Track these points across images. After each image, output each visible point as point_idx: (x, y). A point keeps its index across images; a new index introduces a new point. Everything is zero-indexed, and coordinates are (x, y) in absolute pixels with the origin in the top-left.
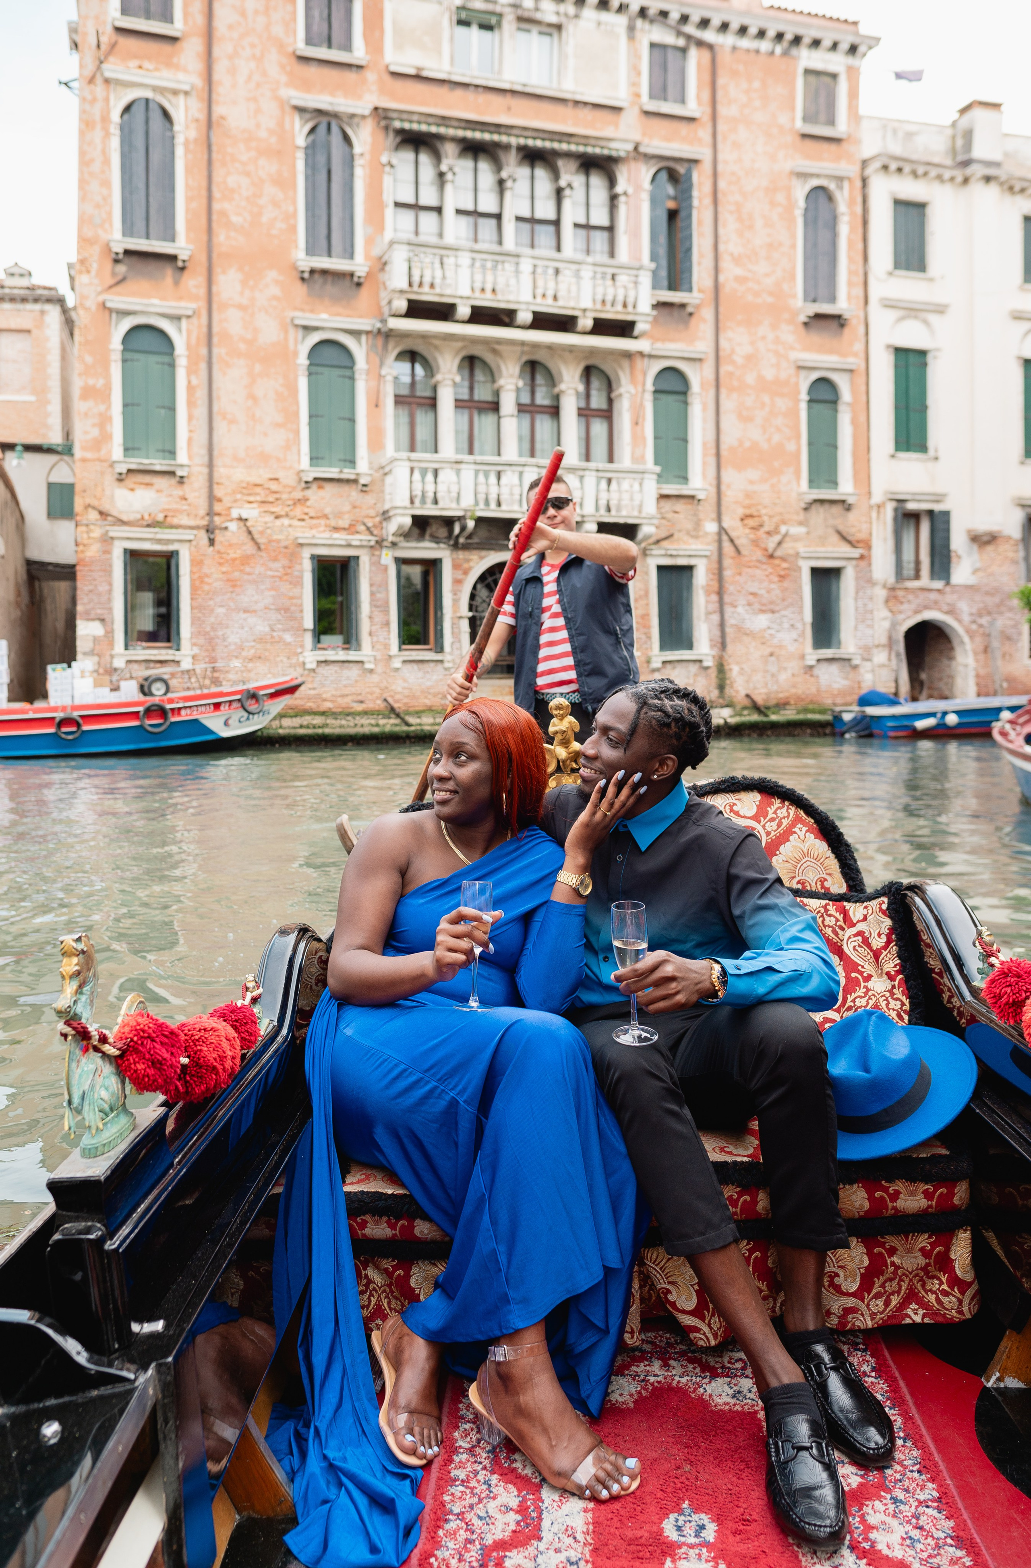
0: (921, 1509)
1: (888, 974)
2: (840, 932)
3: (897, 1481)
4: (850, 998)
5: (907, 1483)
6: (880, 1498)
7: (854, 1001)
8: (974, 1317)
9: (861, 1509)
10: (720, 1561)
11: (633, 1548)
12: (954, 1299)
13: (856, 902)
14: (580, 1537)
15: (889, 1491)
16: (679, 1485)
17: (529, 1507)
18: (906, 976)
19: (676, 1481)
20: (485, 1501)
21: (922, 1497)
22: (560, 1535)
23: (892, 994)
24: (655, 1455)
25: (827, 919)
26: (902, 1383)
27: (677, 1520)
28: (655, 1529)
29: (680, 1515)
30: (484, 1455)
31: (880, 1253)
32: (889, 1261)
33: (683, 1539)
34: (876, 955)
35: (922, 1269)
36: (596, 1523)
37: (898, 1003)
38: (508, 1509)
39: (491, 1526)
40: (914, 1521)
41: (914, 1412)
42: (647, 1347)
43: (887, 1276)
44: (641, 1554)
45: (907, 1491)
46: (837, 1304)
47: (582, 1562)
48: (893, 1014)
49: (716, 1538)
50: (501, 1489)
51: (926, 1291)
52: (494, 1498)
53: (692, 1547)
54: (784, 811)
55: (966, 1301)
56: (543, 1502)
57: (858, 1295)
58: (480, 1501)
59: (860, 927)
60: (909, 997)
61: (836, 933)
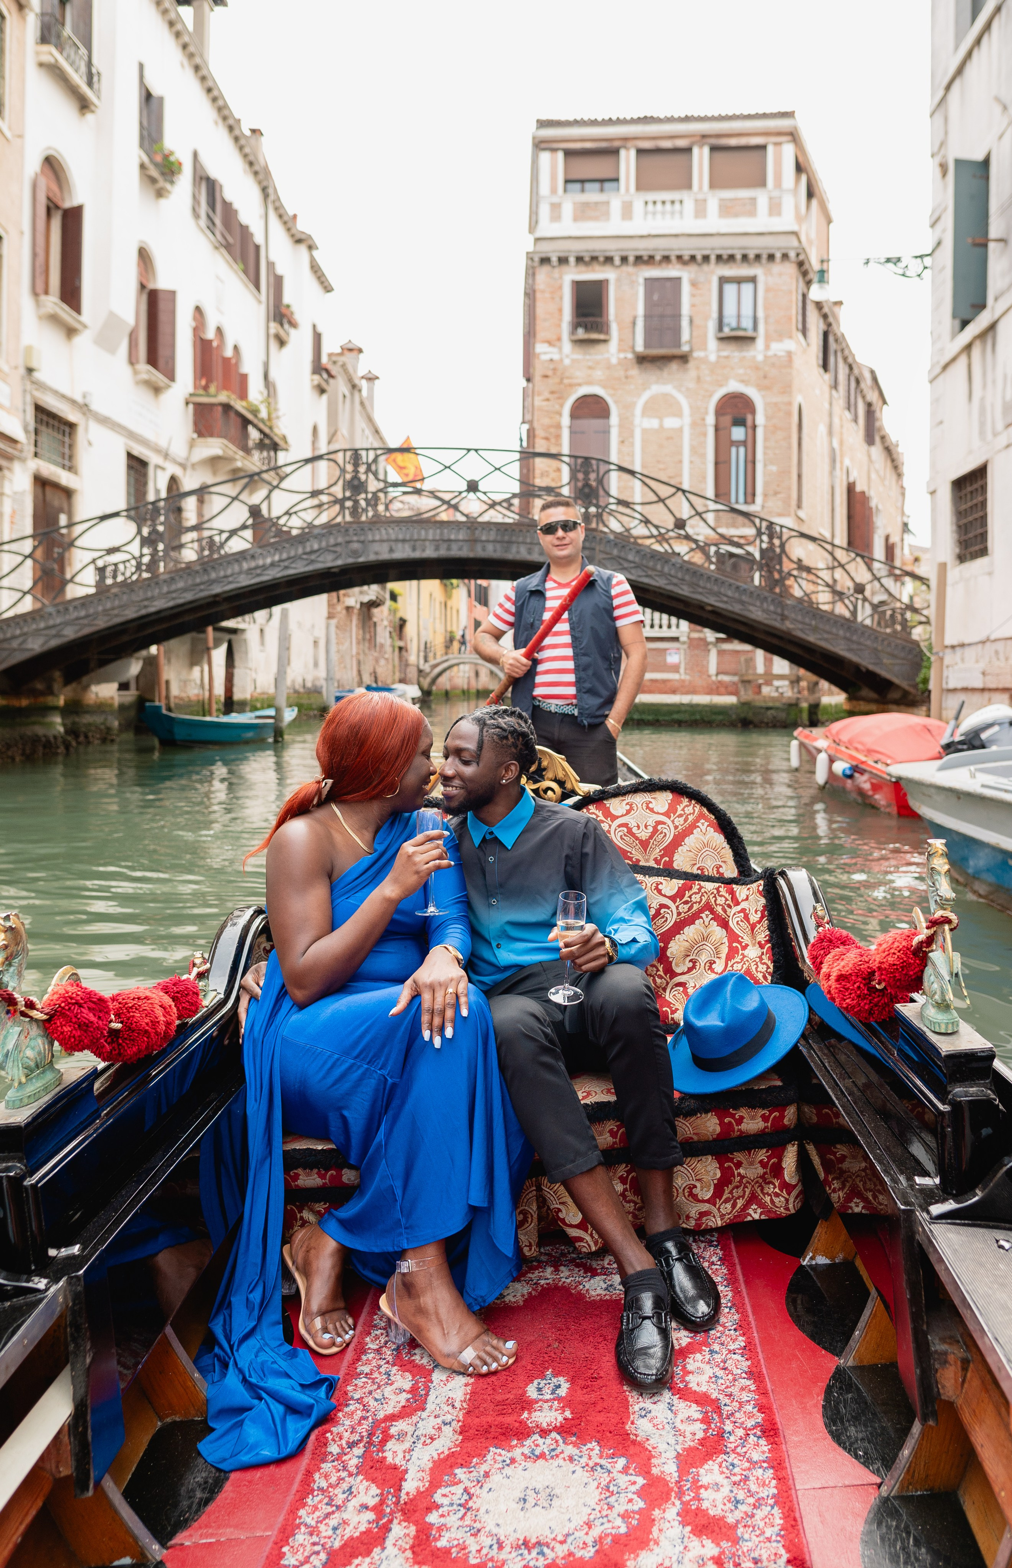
1: (759, 943)
2: (728, 910)
4: (730, 964)
6: (700, 1351)
7: (732, 966)
8: (798, 1212)
9: (684, 1360)
11: (499, 1407)
12: (783, 1200)
13: (743, 884)
14: (457, 1404)
16: (546, 1358)
17: (419, 1387)
18: (772, 945)
19: (545, 1356)
22: (442, 1405)
23: (761, 959)
24: (531, 1337)
25: (719, 898)
26: (738, 1268)
27: (539, 1383)
28: (519, 1392)
29: (542, 1380)
30: (389, 1353)
31: (730, 1167)
32: (736, 1172)
33: (540, 1397)
34: (753, 927)
35: (760, 1177)
36: (473, 1393)
37: (765, 966)
38: (401, 1391)
39: (385, 1406)
40: (722, 1365)
41: (743, 1288)
42: (543, 1257)
43: (734, 1184)
44: (505, 1411)
45: (722, 1343)
46: (694, 1210)
47: (454, 1423)
48: (760, 976)
49: (567, 1393)
50: (399, 1377)
51: (764, 1194)
52: (391, 1384)
53: (547, 1401)
54: (691, 808)
55: (791, 1200)
56: (432, 1382)
57: (711, 1201)
58: (379, 1387)
59: (744, 905)
60: (774, 962)
61: (725, 911)
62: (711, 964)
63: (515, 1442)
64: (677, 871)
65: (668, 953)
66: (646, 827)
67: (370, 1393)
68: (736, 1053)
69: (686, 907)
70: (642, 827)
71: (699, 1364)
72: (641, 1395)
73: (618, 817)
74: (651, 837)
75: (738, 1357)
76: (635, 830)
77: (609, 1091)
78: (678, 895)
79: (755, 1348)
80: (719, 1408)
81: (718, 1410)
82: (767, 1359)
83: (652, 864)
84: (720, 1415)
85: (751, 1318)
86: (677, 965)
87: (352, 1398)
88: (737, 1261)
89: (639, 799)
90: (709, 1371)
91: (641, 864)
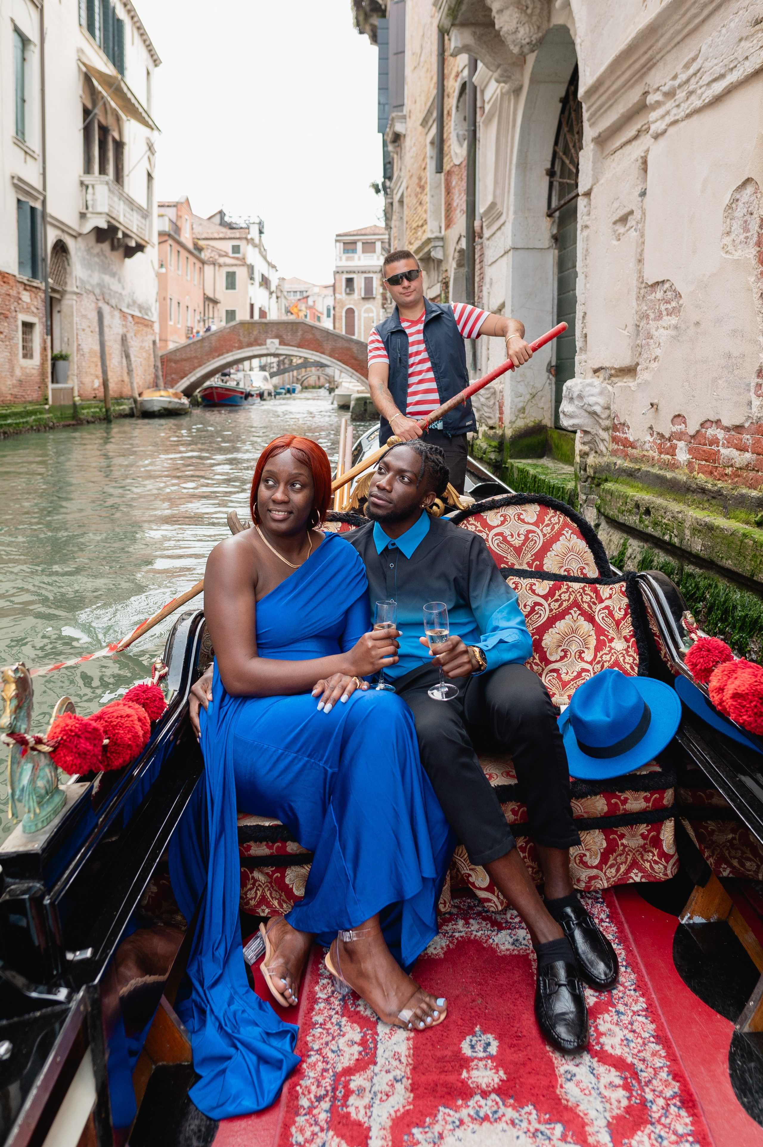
0: (635, 1018)
1: (625, 637)
2: (594, 607)
3: (620, 998)
4: (599, 655)
5: (626, 999)
6: (608, 1011)
7: (601, 657)
8: (675, 877)
9: (595, 1021)
10: (500, 1069)
11: (440, 1064)
12: (661, 866)
13: (605, 584)
14: (404, 1059)
15: (614, 1006)
16: (473, 1014)
17: (368, 1040)
18: (637, 639)
19: (472, 1011)
20: (337, 1038)
21: (635, 1009)
22: (390, 1060)
23: (627, 652)
24: (457, 992)
25: (585, 597)
26: (626, 926)
27: (471, 1041)
28: (456, 1049)
29: (473, 1036)
30: (337, 1003)
31: (614, 838)
32: (620, 843)
33: (475, 1054)
34: (618, 623)
35: (641, 847)
36: (415, 1048)
37: (631, 658)
38: (353, 1043)
39: (341, 1057)
40: (630, 1026)
41: (633, 947)
42: (454, 911)
43: (618, 853)
44: (446, 1069)
45: (626, 1005)
46: (584, 874)
47: (404, 1080)
48: (628, 667)
49: (498, 1052)
50: (349, 1028)
51: (644, 861)
52: (343, 1036)
53: (481, 1059)
54: (556, 518)
55: (669, 867)
56: (378, 1035)
57: (599, 867)
58: (333, 1039)
59: (607, 603)
60: (639, 654)
61: (591, 608)
62: (580, 653)
63: (460, 1102)
64: (547, 573)
65: (543, 644)
66: (519, 535)
67: (327, 1044)
68: (620, 743)
69: (557, 604)
70: (515, 536)
71: (608, 1026)
72: (564, 1057)
73: (494, 527)
74: (523, 544)
75: (641, 1019)
76: (509, 538)
77: (508, 774)
78: (551, 594)
79: (656, 1011)
80: (636, 1074)
81: (635, 1075)
82: (669, 1021)
83: (525, 567)
84: (639, 1082)
85: (647, 979)
86: (551, 654)
87: (312, 1049)
88: (623, 919)
89: (511, 511)
90: (620, 1034)
91: (516, 567)
